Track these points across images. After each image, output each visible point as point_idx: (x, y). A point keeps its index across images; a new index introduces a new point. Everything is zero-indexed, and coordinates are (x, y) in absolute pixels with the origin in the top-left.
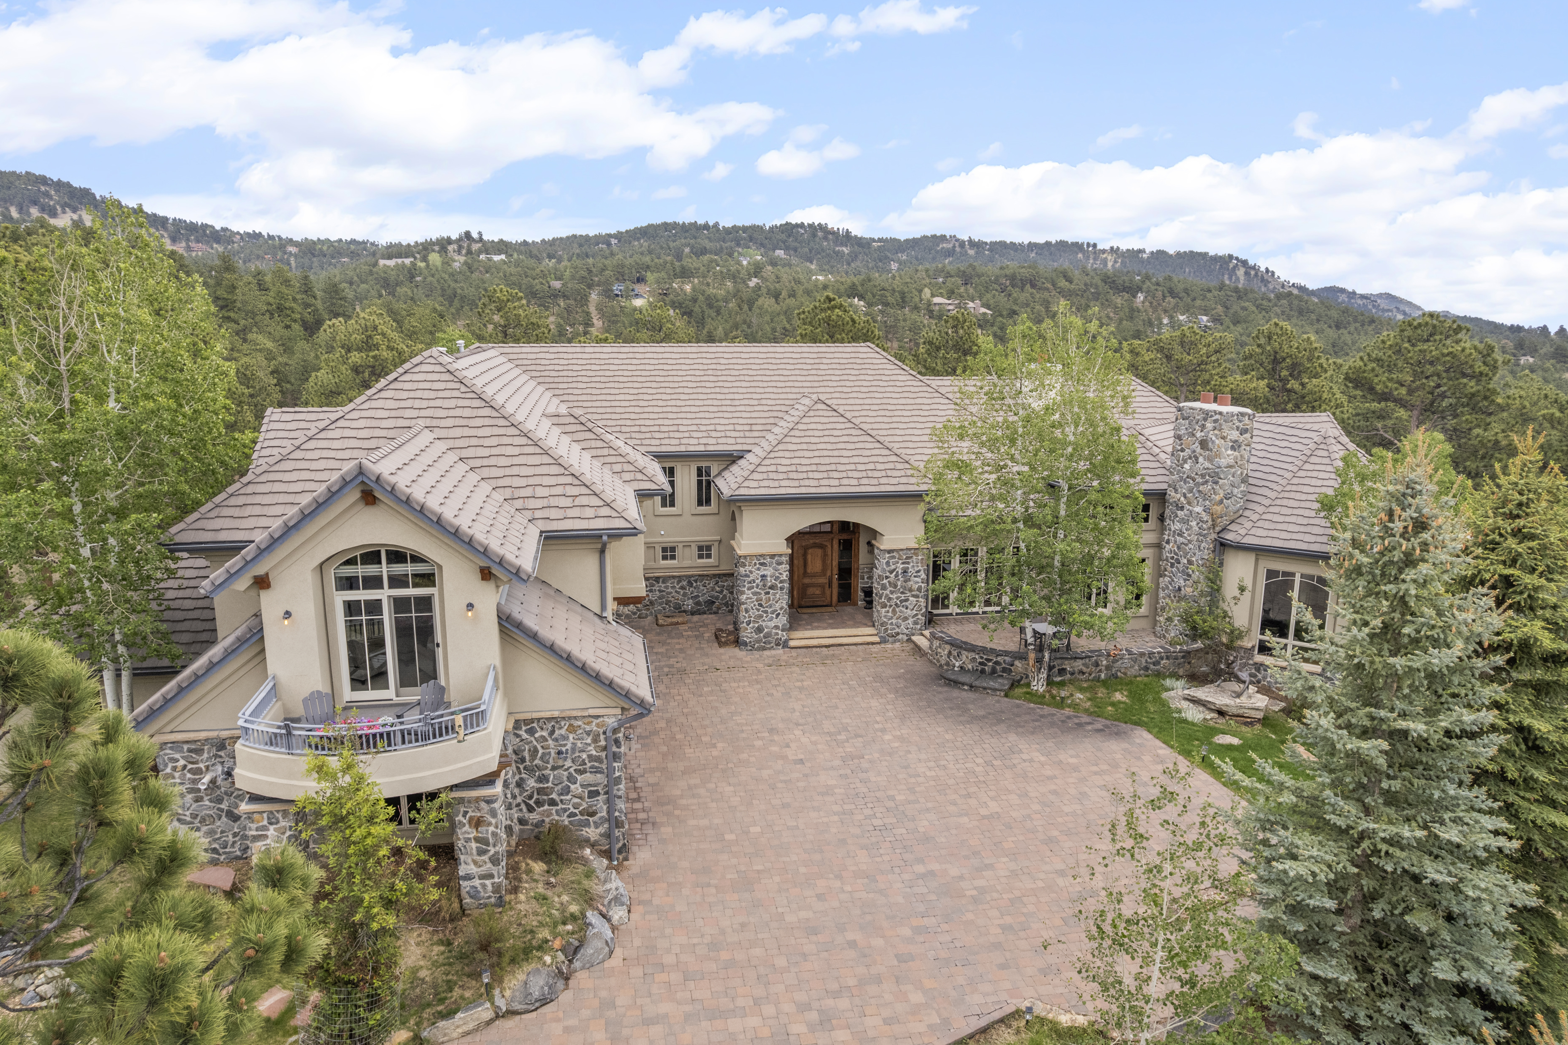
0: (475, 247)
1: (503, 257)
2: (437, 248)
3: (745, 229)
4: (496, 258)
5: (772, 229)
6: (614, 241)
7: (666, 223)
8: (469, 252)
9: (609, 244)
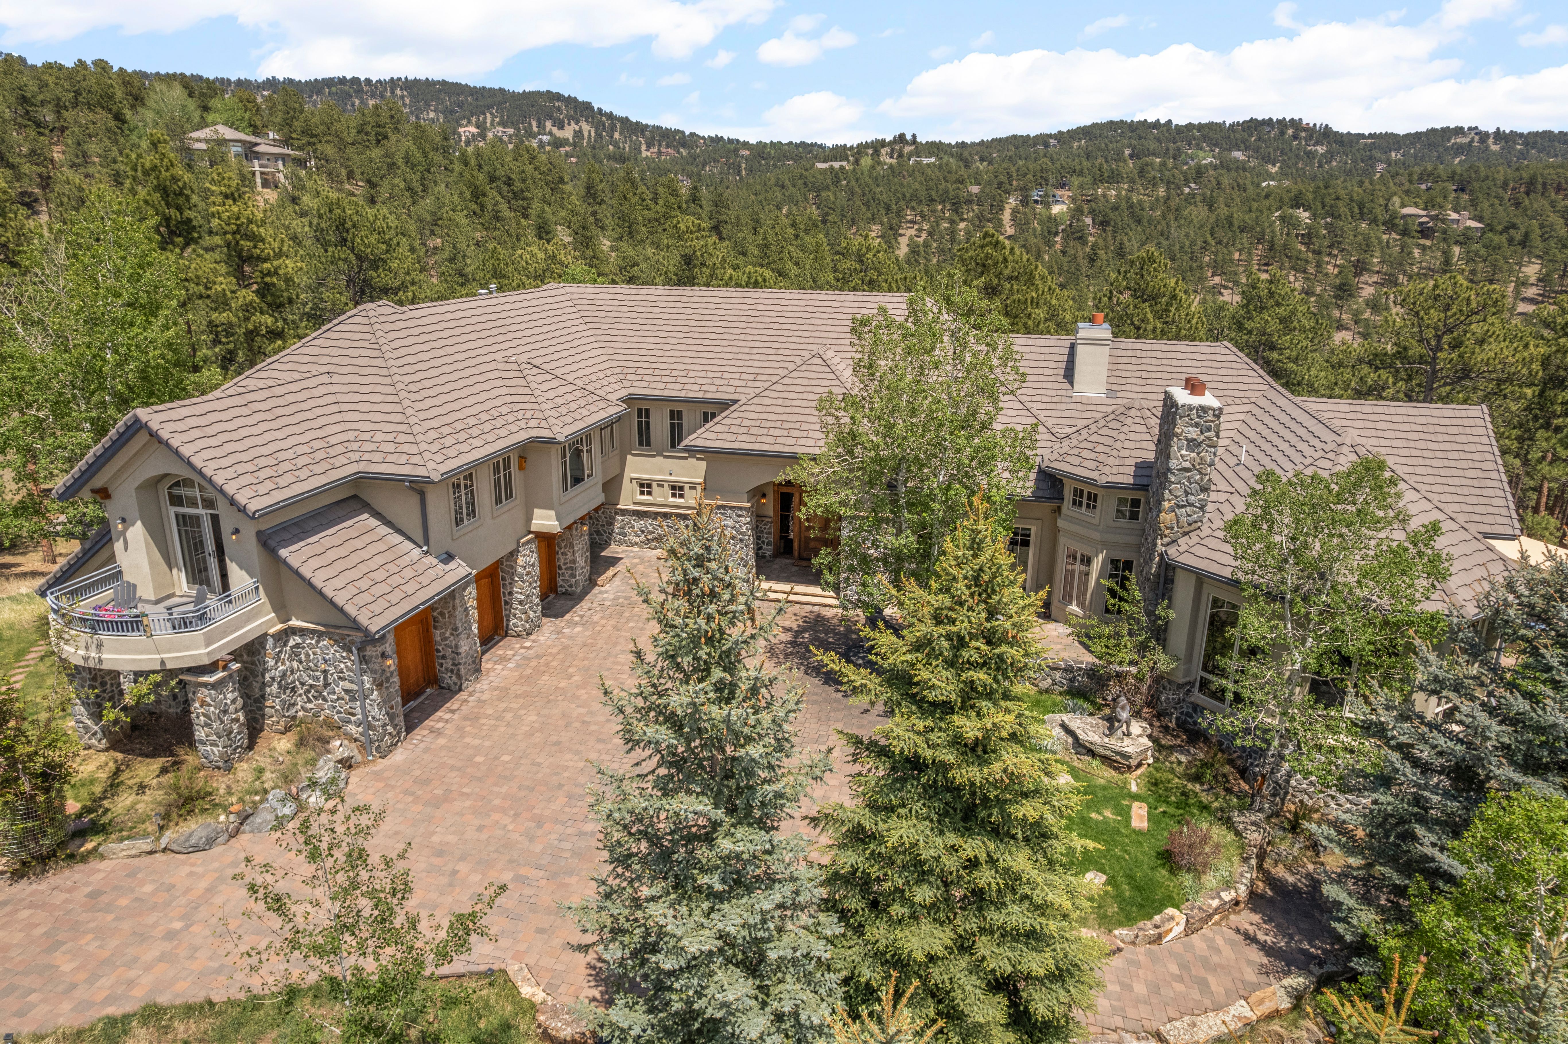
0: (908, 149)
1: (933, 160)
2: (870, 151)
3: (1200, 127)
4: (926, 161)
5: (1232, 126)
6: (1053, 142)
7: (1111, 122)
8: (901, 155)
9: (1047, 146)
